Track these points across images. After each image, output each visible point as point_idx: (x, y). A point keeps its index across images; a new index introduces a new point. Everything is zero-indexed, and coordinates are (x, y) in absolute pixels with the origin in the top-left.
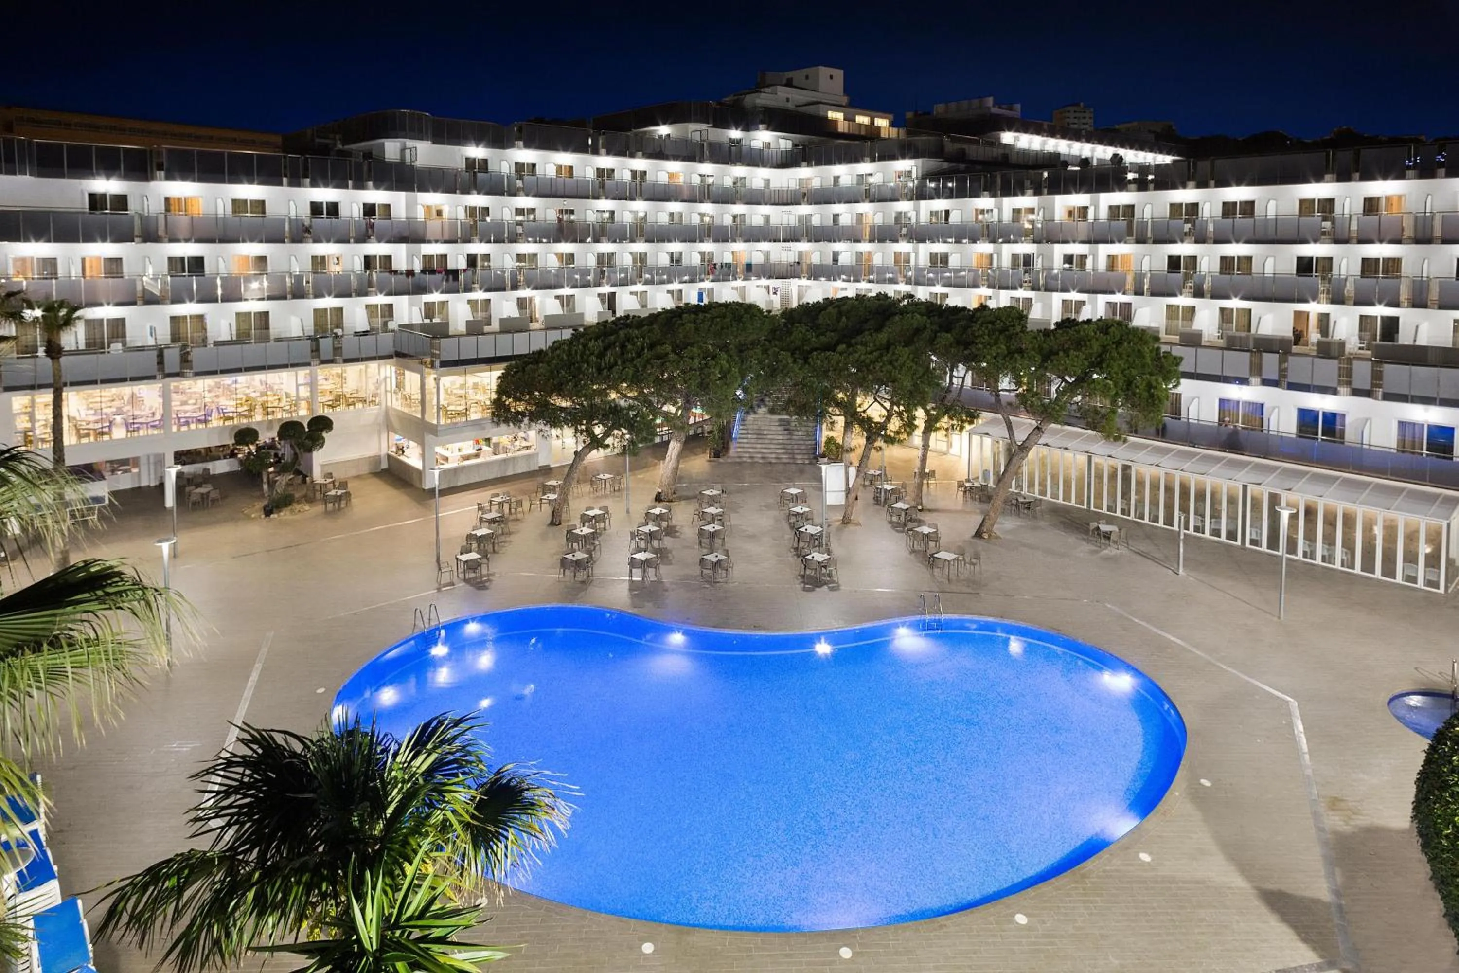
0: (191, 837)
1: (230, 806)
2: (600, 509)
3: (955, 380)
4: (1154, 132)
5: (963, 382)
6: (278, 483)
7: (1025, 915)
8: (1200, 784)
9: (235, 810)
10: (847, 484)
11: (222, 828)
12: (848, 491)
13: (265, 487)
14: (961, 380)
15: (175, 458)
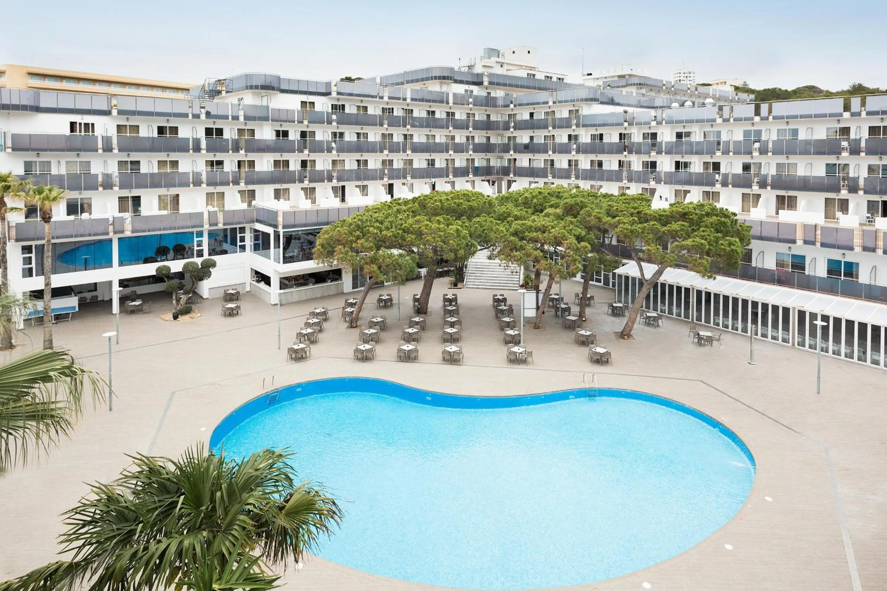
0: (59, 553)
1: (86, 533)
2: (381, 318)
3: (606, 239)
4: (734, 86)
5: (611, 241)
6: (182, 300)
7: (650, 583)
8: (765, 500)
9: (89, 535)
10: (537, 303)
11: (80, 547)
12: (538, 308)
13: (174, 302)
14: (610, 239)
15: (120, 284)
